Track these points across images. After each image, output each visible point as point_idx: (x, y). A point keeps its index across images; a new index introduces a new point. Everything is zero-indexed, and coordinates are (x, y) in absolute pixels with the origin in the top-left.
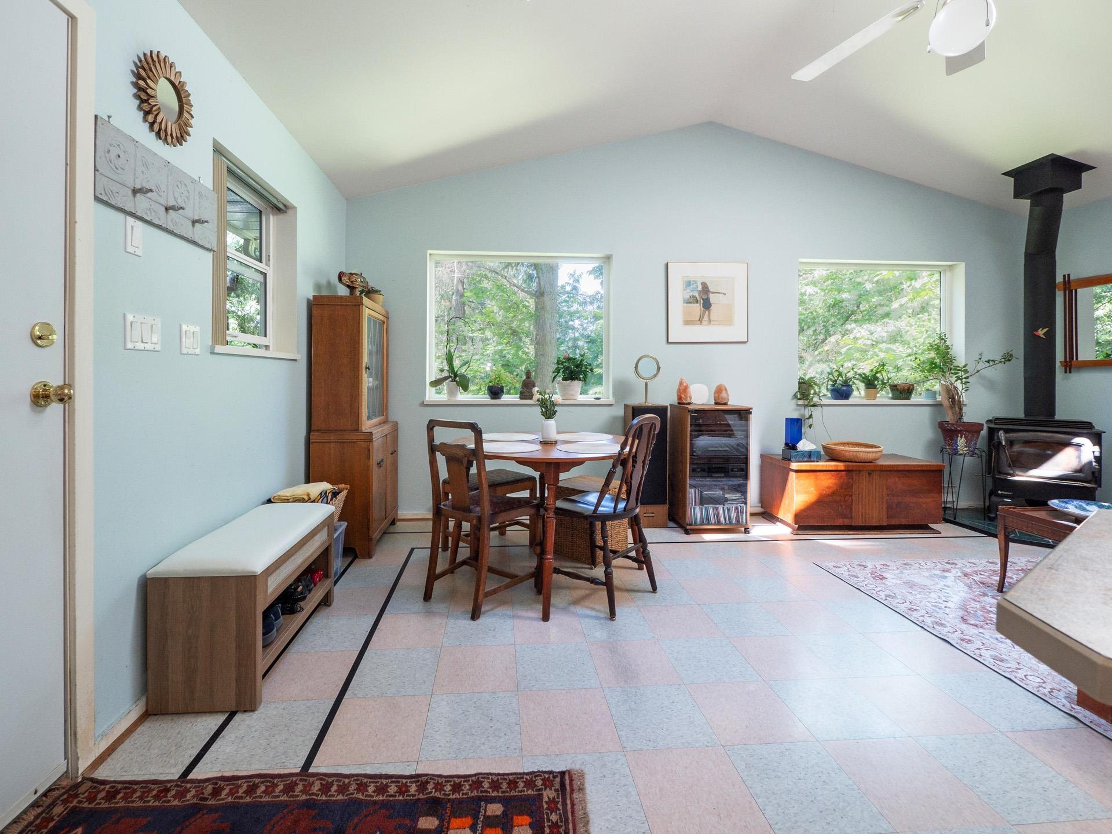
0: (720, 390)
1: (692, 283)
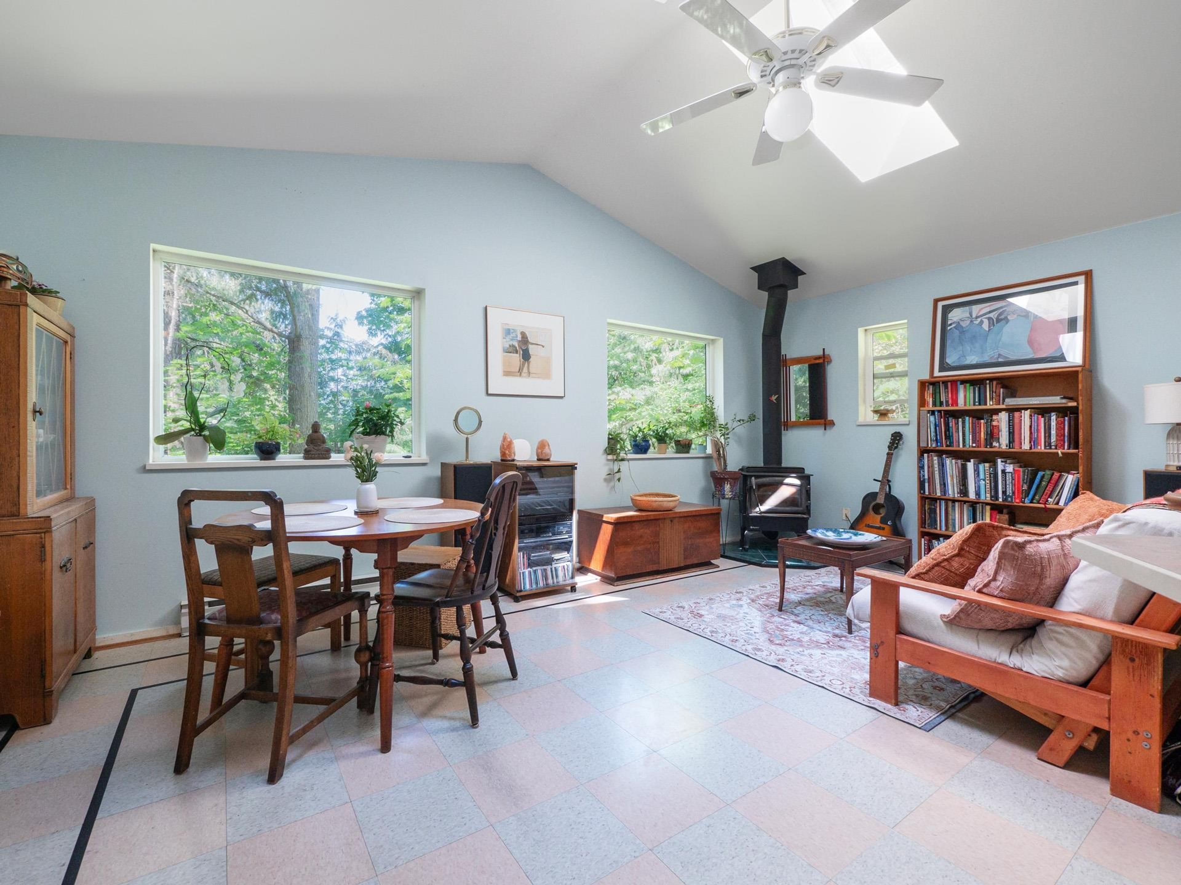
0: (542, 445)
1: (512, 331)
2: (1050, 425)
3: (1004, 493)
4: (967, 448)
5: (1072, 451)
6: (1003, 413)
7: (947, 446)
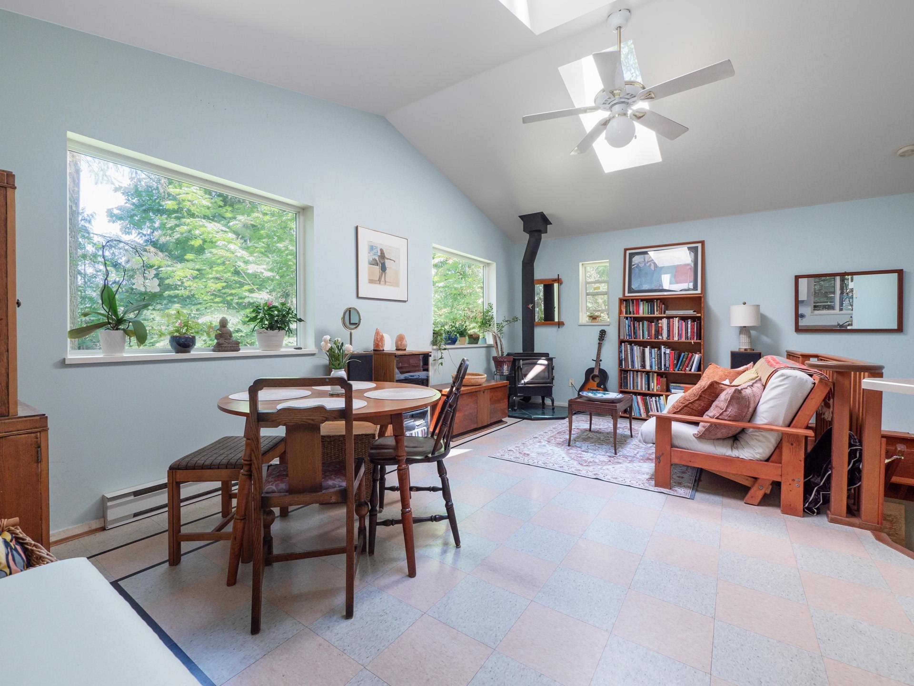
0: (400, 339)
2: (688, 326)
3: (665, 365)
4: (645, 340)
5: (698, 341)
6: (665, 319)
7: (634, 338)
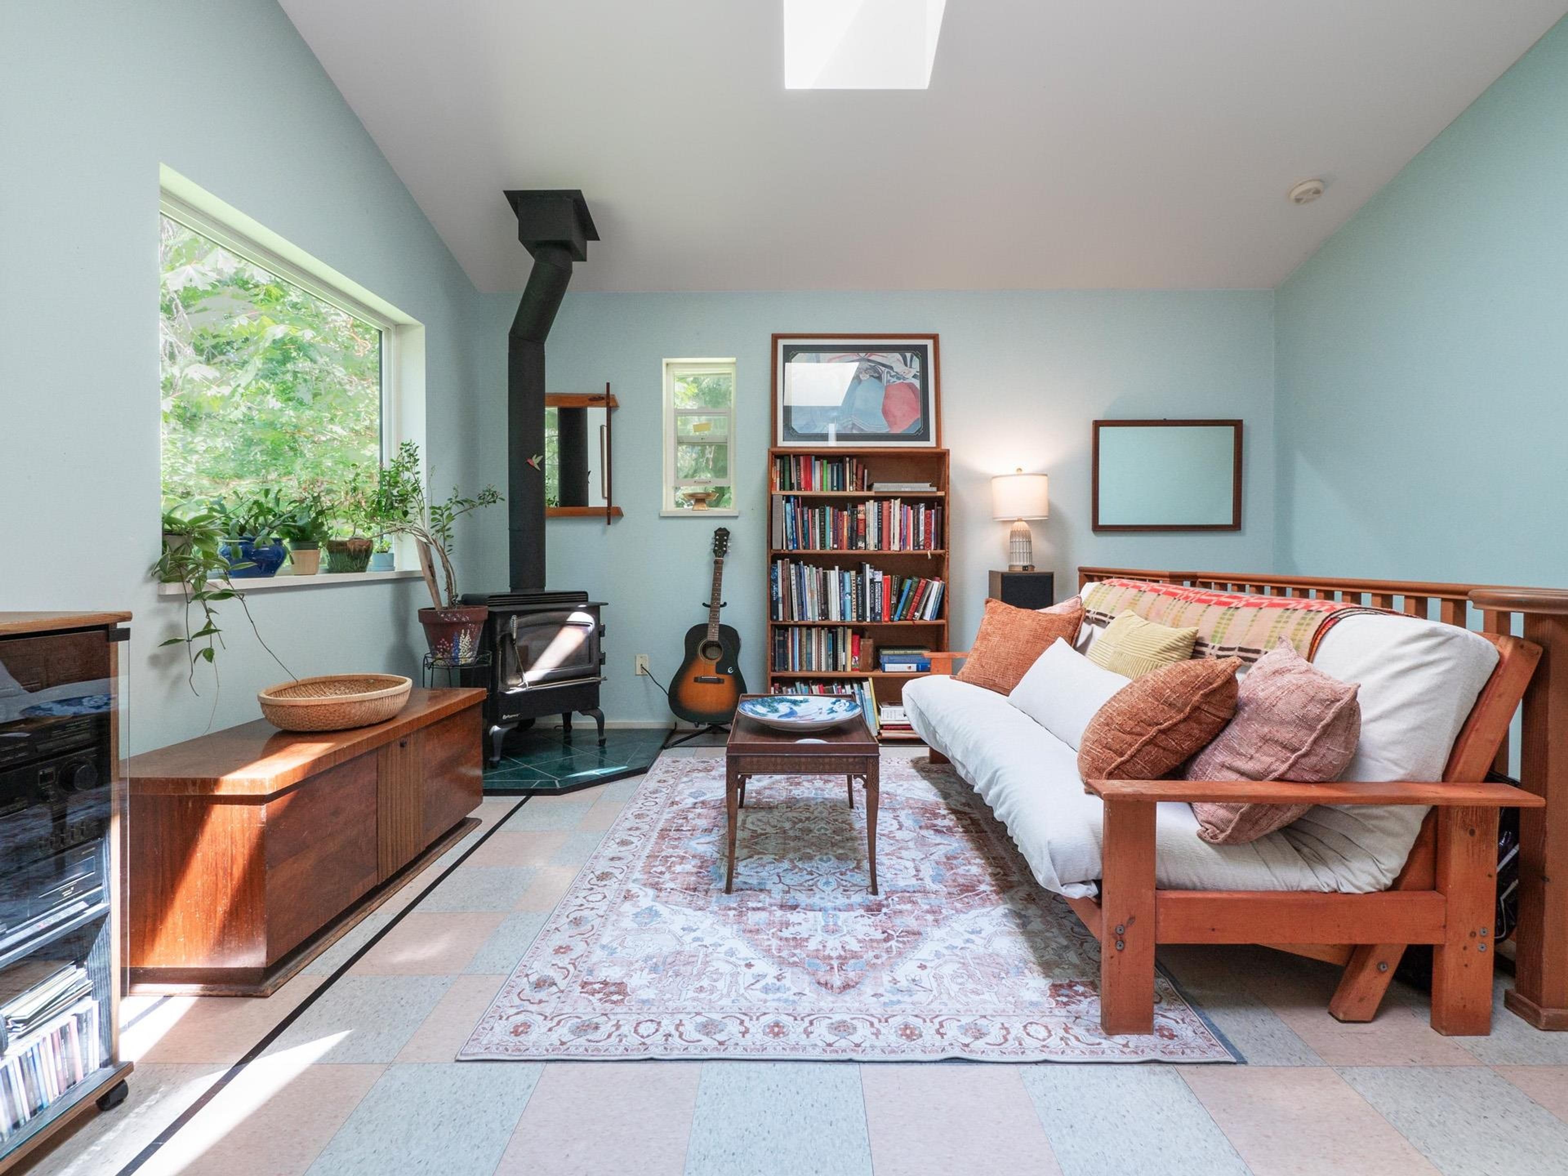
2: (918, 519)
3: (873, 609)
4: (828, 550)
5: (939, 551)
6: (872, 502)
7: (804, 548)
